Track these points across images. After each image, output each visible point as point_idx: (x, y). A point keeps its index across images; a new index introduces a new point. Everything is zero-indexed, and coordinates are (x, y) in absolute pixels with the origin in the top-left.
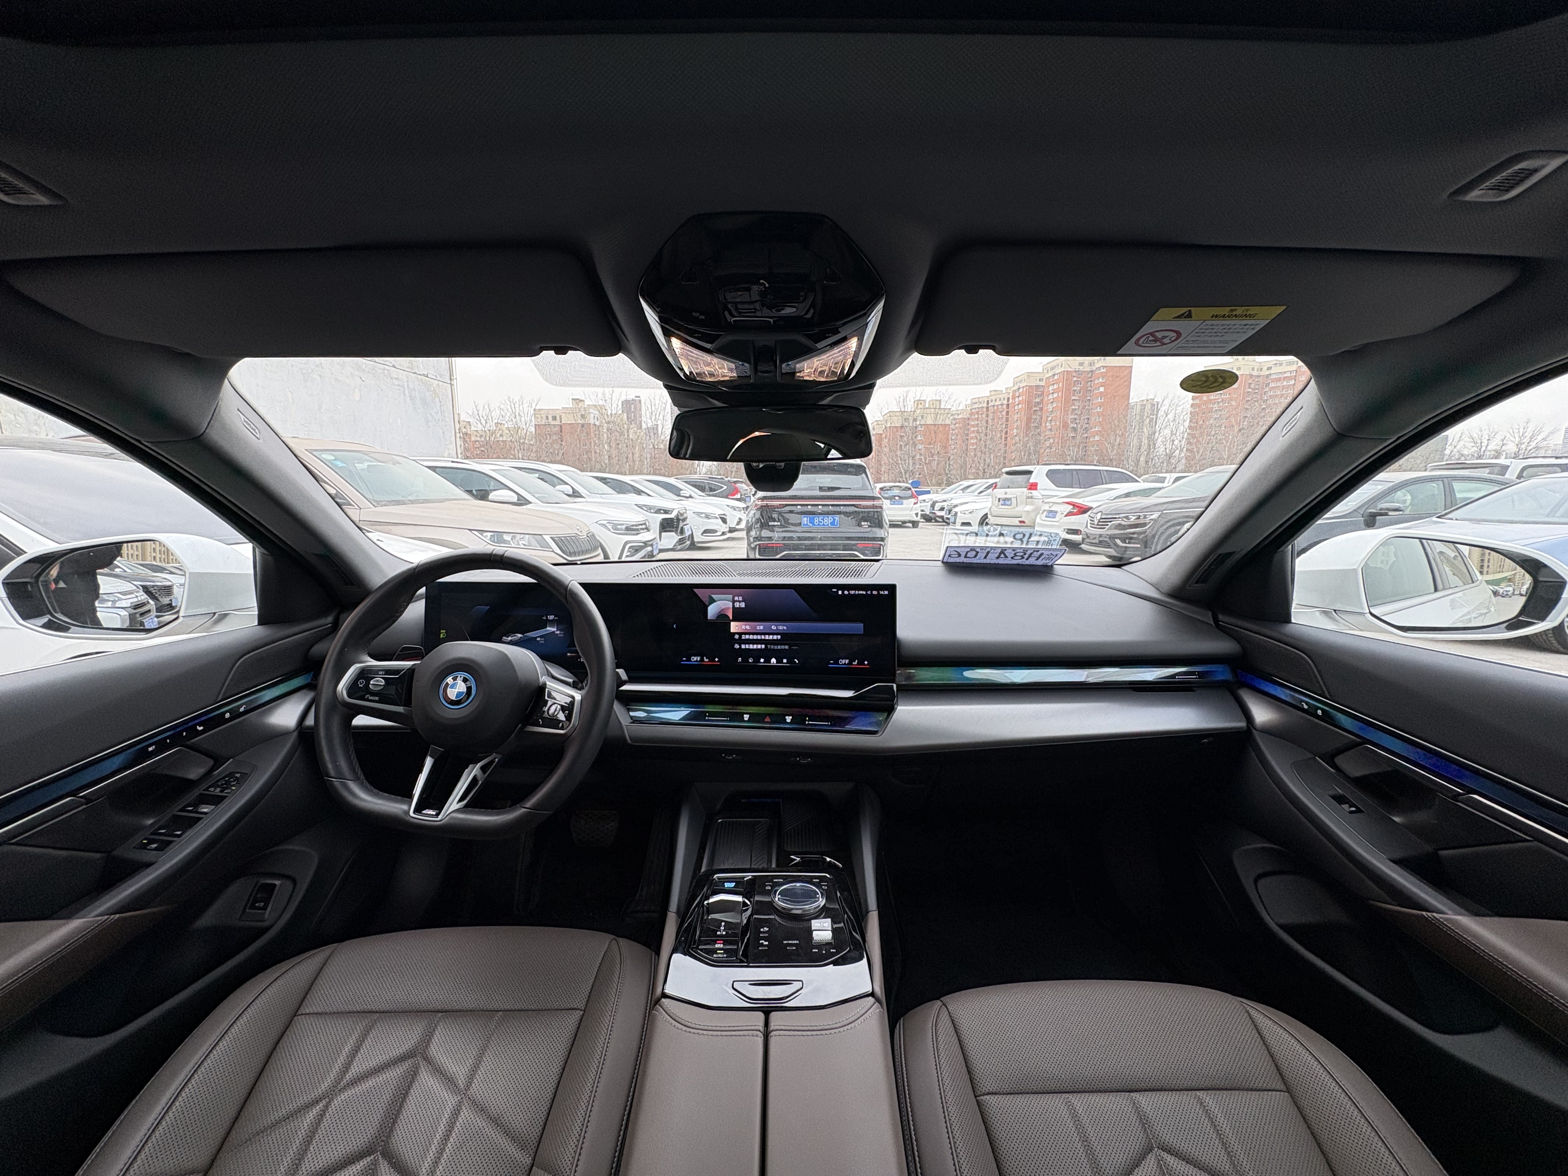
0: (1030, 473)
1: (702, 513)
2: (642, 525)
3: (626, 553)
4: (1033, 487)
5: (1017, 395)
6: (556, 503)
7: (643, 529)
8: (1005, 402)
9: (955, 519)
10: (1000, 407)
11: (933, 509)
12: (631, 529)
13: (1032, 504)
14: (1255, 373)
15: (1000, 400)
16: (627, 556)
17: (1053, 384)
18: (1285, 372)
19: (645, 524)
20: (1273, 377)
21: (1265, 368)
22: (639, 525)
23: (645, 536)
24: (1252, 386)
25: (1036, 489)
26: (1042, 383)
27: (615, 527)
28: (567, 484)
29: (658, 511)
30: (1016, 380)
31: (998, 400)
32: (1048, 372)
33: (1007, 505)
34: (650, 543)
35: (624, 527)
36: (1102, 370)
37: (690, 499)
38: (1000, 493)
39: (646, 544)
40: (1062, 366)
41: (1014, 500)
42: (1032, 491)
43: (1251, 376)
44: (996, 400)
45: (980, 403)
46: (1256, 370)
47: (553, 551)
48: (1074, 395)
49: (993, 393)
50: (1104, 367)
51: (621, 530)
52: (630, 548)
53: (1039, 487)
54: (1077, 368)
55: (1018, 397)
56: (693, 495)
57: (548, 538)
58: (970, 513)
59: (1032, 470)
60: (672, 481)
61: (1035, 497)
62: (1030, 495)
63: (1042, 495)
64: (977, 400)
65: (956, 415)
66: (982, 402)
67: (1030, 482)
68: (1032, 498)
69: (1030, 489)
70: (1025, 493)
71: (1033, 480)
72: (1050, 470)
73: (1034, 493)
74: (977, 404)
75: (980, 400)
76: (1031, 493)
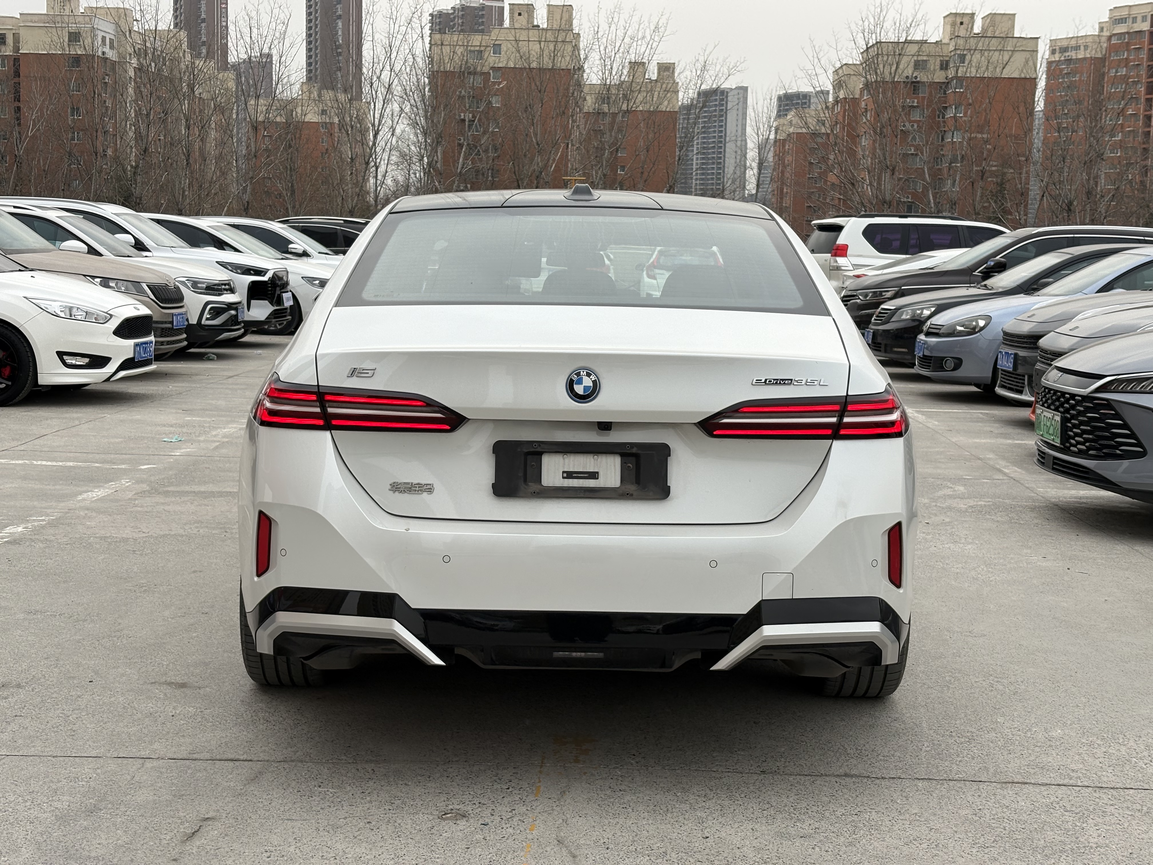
0: (838, 228)
1: (315, 279)
2: (225, 285)
3: (206, 315)
4: (841, 251)
6: (128, 256)
7: (226, 290)
12: (213, 289)
16: (207, 319)
19: (229, 284)
22: (222, 284)
23: (228, 298)
25: (845, 255)
27: (195, 284)
28: (128, 232)
29: (248, 271)
34: (235, 306)
35: (204, 286)
37: (305, 259)
39: (230, 306)
42: (838, 259)
45: (1135, 20)
47: (149, 297)
51: (201, 288)
52: (211, 308)
53: (848, 252)
56: (309, 250)
57: (144, 286)
59: (843, 224)
60: (276, 226)
61: (843, 268)
62: (835, 264)
63: (853, 265)
64: (1125, 13)
65: (1071, 51)
66: (1139, 19)
67: (837, 243)
68: (838, 268)
69: (835, 255)
70: (828, 261)
71: (842, 239)
72: (870, 226)
73: (841, 261)
74: (1126, 23)
75: (1134, 12)
76: (837, 262)
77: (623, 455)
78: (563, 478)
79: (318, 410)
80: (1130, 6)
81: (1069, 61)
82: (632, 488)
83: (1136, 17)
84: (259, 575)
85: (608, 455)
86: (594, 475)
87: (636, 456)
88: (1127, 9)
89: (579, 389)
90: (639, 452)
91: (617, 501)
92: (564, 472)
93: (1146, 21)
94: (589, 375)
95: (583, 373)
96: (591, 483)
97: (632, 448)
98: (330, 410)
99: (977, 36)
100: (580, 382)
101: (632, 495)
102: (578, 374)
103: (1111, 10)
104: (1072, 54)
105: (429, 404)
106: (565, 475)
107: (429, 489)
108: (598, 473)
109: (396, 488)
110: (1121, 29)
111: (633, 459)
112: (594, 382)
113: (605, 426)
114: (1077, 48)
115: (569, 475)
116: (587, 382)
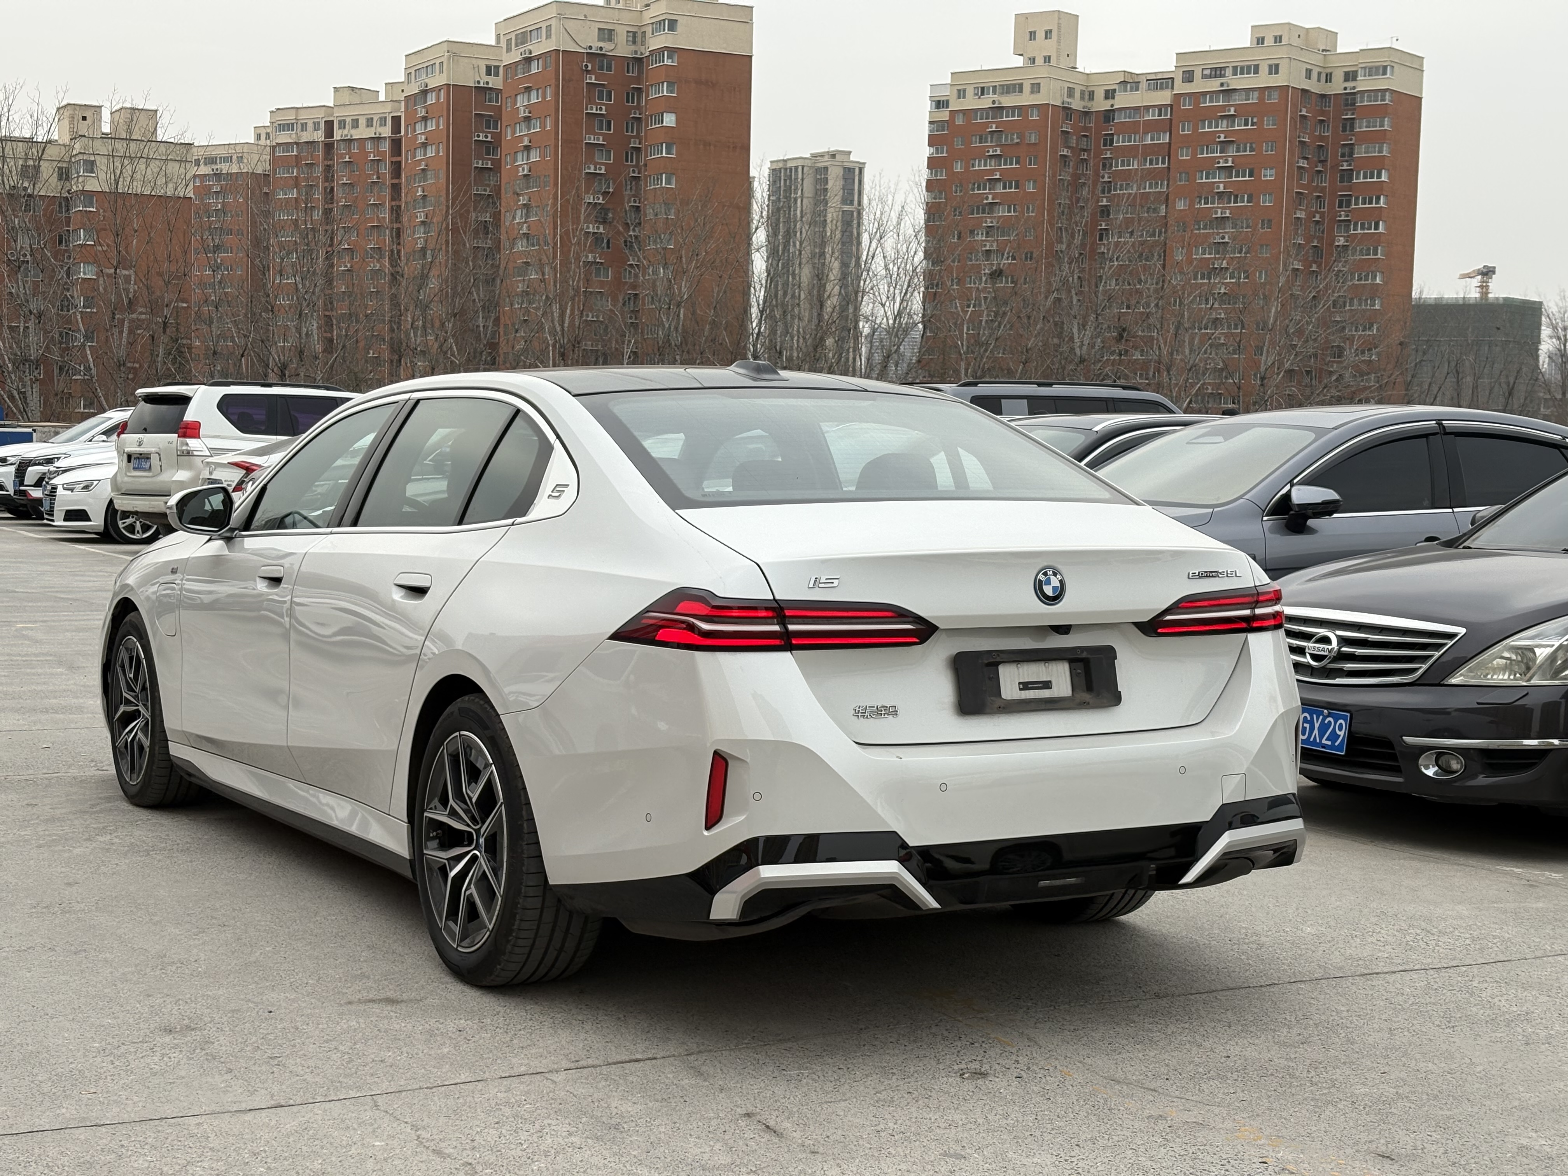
0: (184, 400)
4: (192, 430)
5: (422, 113)
8: (386, 131)
9: (52, 504)
10: (369, 147)
11: (22, 483)
13: (189, 467)
14: (1077, 104)
15: (370, 123)
17: (528, 90)
18: (1147, 108)
20: (1120, 119)
21: (1100, 94)
24: (1073, 142)
25: (197, 436)
26: (495, 82)
30: (415, 61)
31: (362, 122)
32: (509, 50)
33: (144, 470)
36: (668, 62)
38: (131, 441)
40: (548, 36)
41: (154, 459)
42: (189, 441)
43: (1067, 110)
44: (355, 124)
45: (304, 127)
46: (1077, 95)
48: (591, 131)
49: (346, 98)
50: (672, 51)
53: (202, 432)
54: (596, 44)
55: (425, 119)
58: (86, 487)
59: (191, 395)
61: (195, 453)
62: (184, 448)
63: (210, 449)
64: (291, 117)
65: (220, 163)
66: (310, 126)
67: (185, 419)
68: (189, 453)
69: (184, 435)
70: (175, 443)
71: (190, 415)
72: (226, 396)
73: (192, 443)
74: (293, 130)
75: (303, 116)
76: (187, 444)
77: (1071, 661)
78: (1020, 689)
79: (776, 628)
80: (298, 108)
81: (218, 175)
82: (1086, 697)
83: (306, 123)
84: (708, 827)
85: (1058, 662)
86: (1047, 685)
87: (1086, 662)
88: (294, 111)
89: (1048, 591)
90: (1089, 656)
91: (1077, 711)
92: (1020, 683)
93: (319, 130)
94: (1055, 574)
95: (1050, 573)
96: (1045, 694)
97: (1082, 652)
98: (791, 627)
99: (105, 136)
100: (1048, 582)
101: (1088, 703)
102: (1045, 574)
103: (272, 112)
104: (224, 168)
105: (901, 614)
106: (1021, 686)
107: (893, 711)
108: (1050, 682)
109: (861, 713)
110: (285, 137)
111: (1081, 665)
112: (1061, 582)
113: (1063, 630)
114: (228, 159)
115: (1025, 686)
116: (1055, 582)
